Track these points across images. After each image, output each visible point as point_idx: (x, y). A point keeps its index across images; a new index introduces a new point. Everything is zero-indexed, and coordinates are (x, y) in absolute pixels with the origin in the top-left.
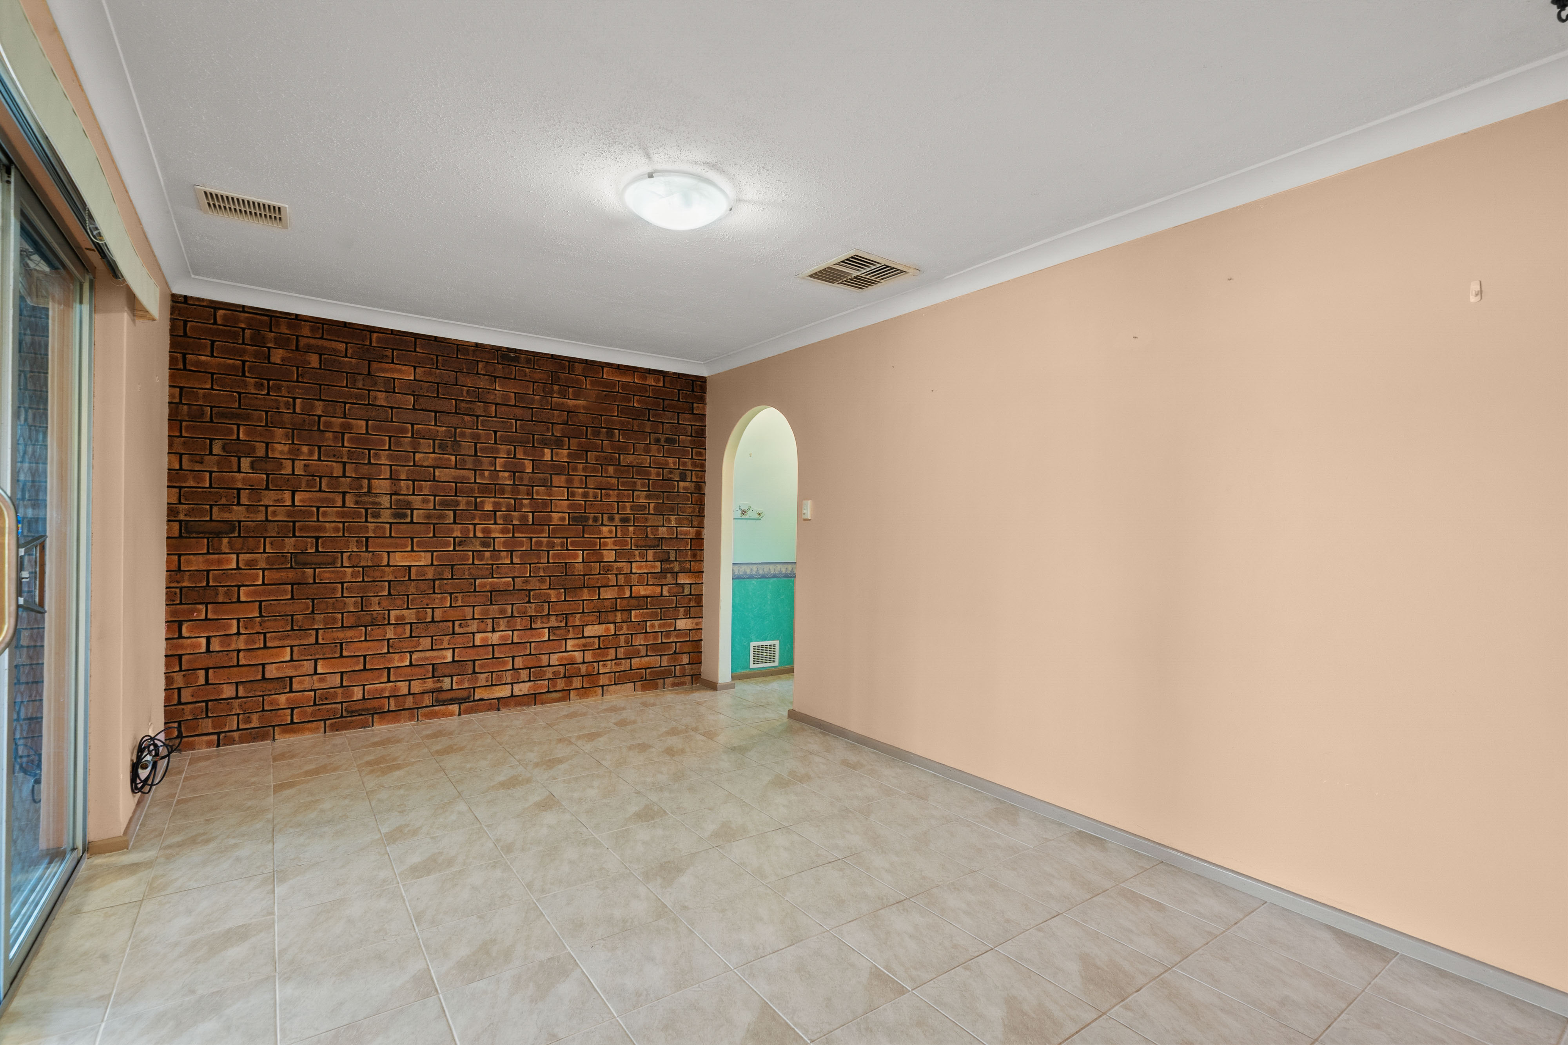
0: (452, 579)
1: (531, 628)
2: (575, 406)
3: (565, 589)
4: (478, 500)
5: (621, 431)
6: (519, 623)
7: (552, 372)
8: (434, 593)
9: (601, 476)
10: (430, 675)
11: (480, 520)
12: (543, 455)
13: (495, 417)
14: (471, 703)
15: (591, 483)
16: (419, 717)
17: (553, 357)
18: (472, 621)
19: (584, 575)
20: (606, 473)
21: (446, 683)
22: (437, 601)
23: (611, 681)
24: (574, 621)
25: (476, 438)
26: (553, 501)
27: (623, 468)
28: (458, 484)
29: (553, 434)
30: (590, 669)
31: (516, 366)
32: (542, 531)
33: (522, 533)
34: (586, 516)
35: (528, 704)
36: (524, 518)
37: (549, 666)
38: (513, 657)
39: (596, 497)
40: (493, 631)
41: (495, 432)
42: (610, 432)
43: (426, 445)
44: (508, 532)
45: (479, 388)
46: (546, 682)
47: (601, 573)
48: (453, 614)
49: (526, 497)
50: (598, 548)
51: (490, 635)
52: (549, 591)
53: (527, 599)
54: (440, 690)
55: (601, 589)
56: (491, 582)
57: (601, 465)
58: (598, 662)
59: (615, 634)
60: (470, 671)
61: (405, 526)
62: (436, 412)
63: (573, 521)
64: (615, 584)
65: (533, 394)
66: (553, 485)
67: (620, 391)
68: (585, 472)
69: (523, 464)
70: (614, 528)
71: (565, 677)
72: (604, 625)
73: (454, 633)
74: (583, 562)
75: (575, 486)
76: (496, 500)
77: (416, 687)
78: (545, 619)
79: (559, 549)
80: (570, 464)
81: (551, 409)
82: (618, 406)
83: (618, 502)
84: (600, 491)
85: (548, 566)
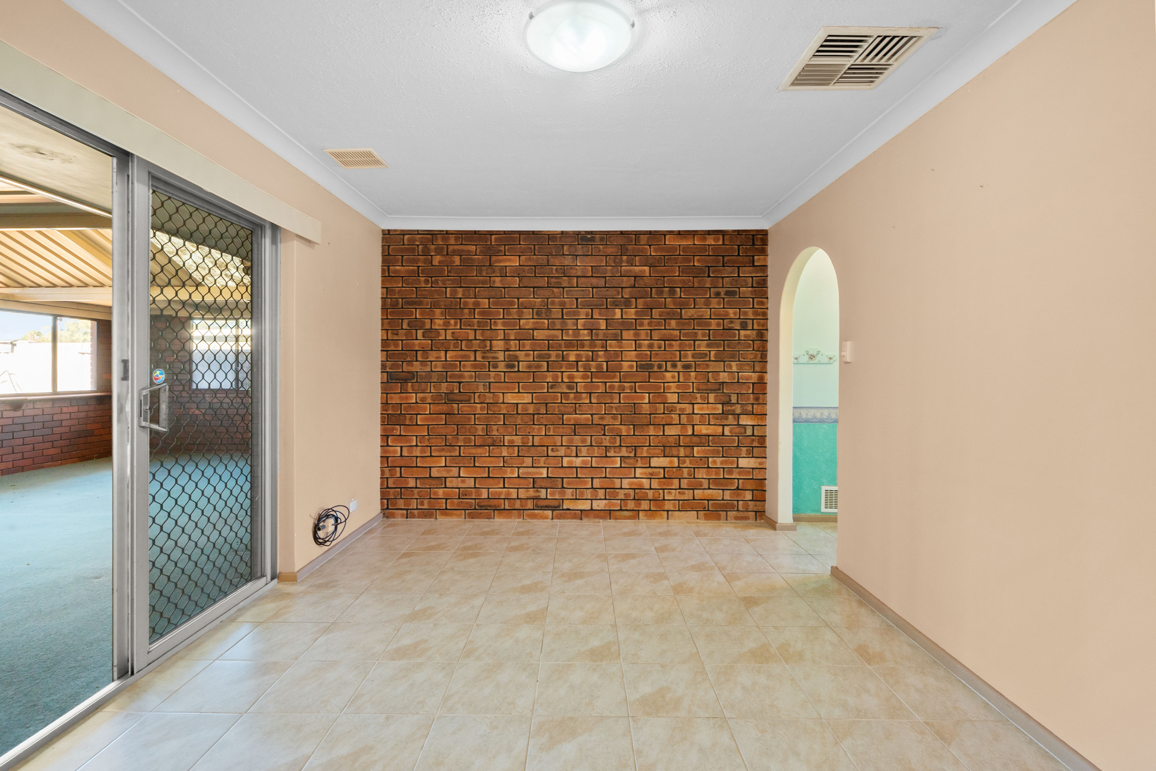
0: (547, 414)
1: (606, 456)
2: (641, 271)
3: (634, 425)
4: (565, 353)
5: (683, 289)
6: (596, 452)
7: (621, 245)
8: (534, 424)
9: (665, 329)
10: (532, 486)
11: (566, 368)
12: (615, 314)
13: (577, 287)
14: (560, 511)
15: (656, 335)
16: (525, 517)
17: (622, 233)
18: (561, 447)
19: (650, 414)
20: (669, 326)
21: (543, 493)
22: (536, 430)
23: (675, 508)
24: (642, 453)
25: (563, 305)
26: (623, 352)
27: (684, 321)
28: (550, 342)
29: (622, 297)
30: (657, 495)
31: (592, 245)
32: (614, 377)
33: (598, 378)
34: (651, 364)
35: (604, 518)
36: (600, 366)
37: (621, 488)
38: (592, 478)
39: (660, 347)
40: (577, 456)
41: (577, 299)
42: (672, 289)
43: (527, 313)
44: (588, 378)
45: (564, 266)
46: (619, 502)
47: (666, 412)
48: (547, 441)
49: (601, 349)
50: (662, 391)
51: (574, 459)
52: (621, 426)
53: (603, 433)
54: (538, 498)
55: (666, 427)
56: (575, 417)
57: (665, 320)
58: (664, 489)
59: (679, 467)
60: (560, 486)
61: (514, 374)
62: (534, 288)
63: (640, 368)
64: (678, 423)
65: (606, 266)
66: (623, 338)
67: (681, 254)
68: (650, 326)
69: (599, 323)
70: (676, 374)
71: (634, 499)
72: (669, 458)
73: (548, 456)
74: (649, 403)
75: (642, 338)
76: (578, 352)
77: (523, 494)
78: (617, 449)
79: (629, 391)
80: (638, 321)
81: (621, 276)
82: (679, 267)
83: (680, 351)
84: (663, 342)
85: (619, 406)
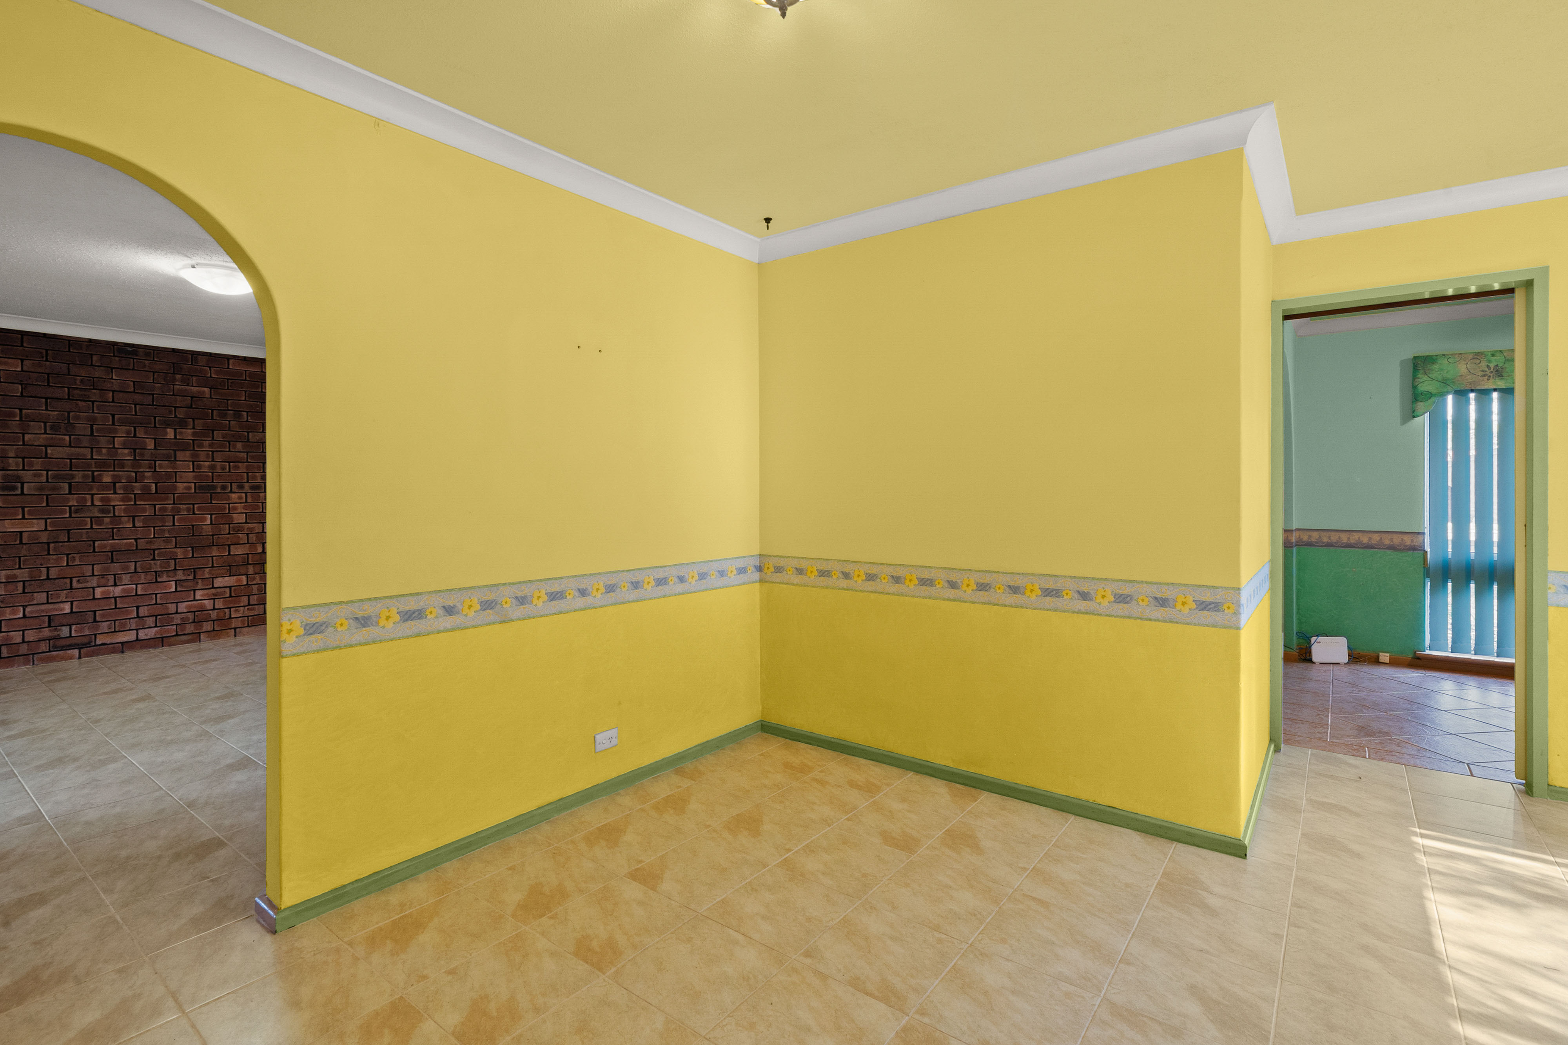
0: (69, 541)
1: (157, 582)
2: (199, 392)
3: (193, 548)
4: (96, 473)
5: (249, 413)
6: (143, 578)
7: (173, 364)
8: (49, 554)
9: (229, 451)
10: (47, 625)
11: (98, 490)
12: (166, 434)
13: (113, 402)
14: (92, 648)
15: (218, 457)
16: (35, 662)
17: (174, 350)
18: (92, 577)
19: (213, 535)
20: (235, 448)
21: (65, 632)
22: (52, 561)
23: (244, 624)
24: (203, 574)
25: (92, 422)
26: (177, 473)
27: (251, 444)
28: (73, 460)
29: (176, 416)
30: (222, 614)
31: (134, 359)
32: (167, 499)
33: (145, 501)
34: (213, 485)
35: (155, 647)
36: (146, 488)
37: (177, 613)
38: (138, 607)
39: (223, 468)
40: (115, 585)
41: (113, 416)
42: (237, 414)
43: (36, 427)
44: (130, 500)
45: (93, 378)
46: (175, 627)
47: (231, 533)
48: (70, 572)
49: (148, 470)
50: (227, 512)
51: (111, 588)
52: (175, 550)
53: (152, 557)
54: (58, 638)
55: (232, 546)
56: (111, 543)
57: (229, 442)
58: (230, 608)
59: (247, 584)
60: (91, 620)
61: (15, 497)
62: (46, 399)
63: (199, 490)
64: (246, 542)
65: (153, 382)
66: (177, 459)
67: (248, 379)
68: (212, 448)
69: (145, 442)
70: (244, 495)
71: (194, 622)
72: (236, 577)
73: (71, 588)
74: (211, 524)
75: (202, 460)
76: (116, 473)
77: (31, 636)
78: (170, 574)
79: (185, 513)
80: (195, 442)
81: (173, 395)
82: (246, 391)
83: (247, 473)
84: (228, 464)
85: (174, 529)
